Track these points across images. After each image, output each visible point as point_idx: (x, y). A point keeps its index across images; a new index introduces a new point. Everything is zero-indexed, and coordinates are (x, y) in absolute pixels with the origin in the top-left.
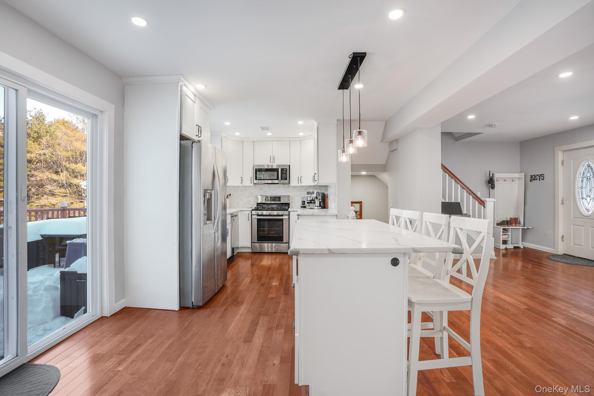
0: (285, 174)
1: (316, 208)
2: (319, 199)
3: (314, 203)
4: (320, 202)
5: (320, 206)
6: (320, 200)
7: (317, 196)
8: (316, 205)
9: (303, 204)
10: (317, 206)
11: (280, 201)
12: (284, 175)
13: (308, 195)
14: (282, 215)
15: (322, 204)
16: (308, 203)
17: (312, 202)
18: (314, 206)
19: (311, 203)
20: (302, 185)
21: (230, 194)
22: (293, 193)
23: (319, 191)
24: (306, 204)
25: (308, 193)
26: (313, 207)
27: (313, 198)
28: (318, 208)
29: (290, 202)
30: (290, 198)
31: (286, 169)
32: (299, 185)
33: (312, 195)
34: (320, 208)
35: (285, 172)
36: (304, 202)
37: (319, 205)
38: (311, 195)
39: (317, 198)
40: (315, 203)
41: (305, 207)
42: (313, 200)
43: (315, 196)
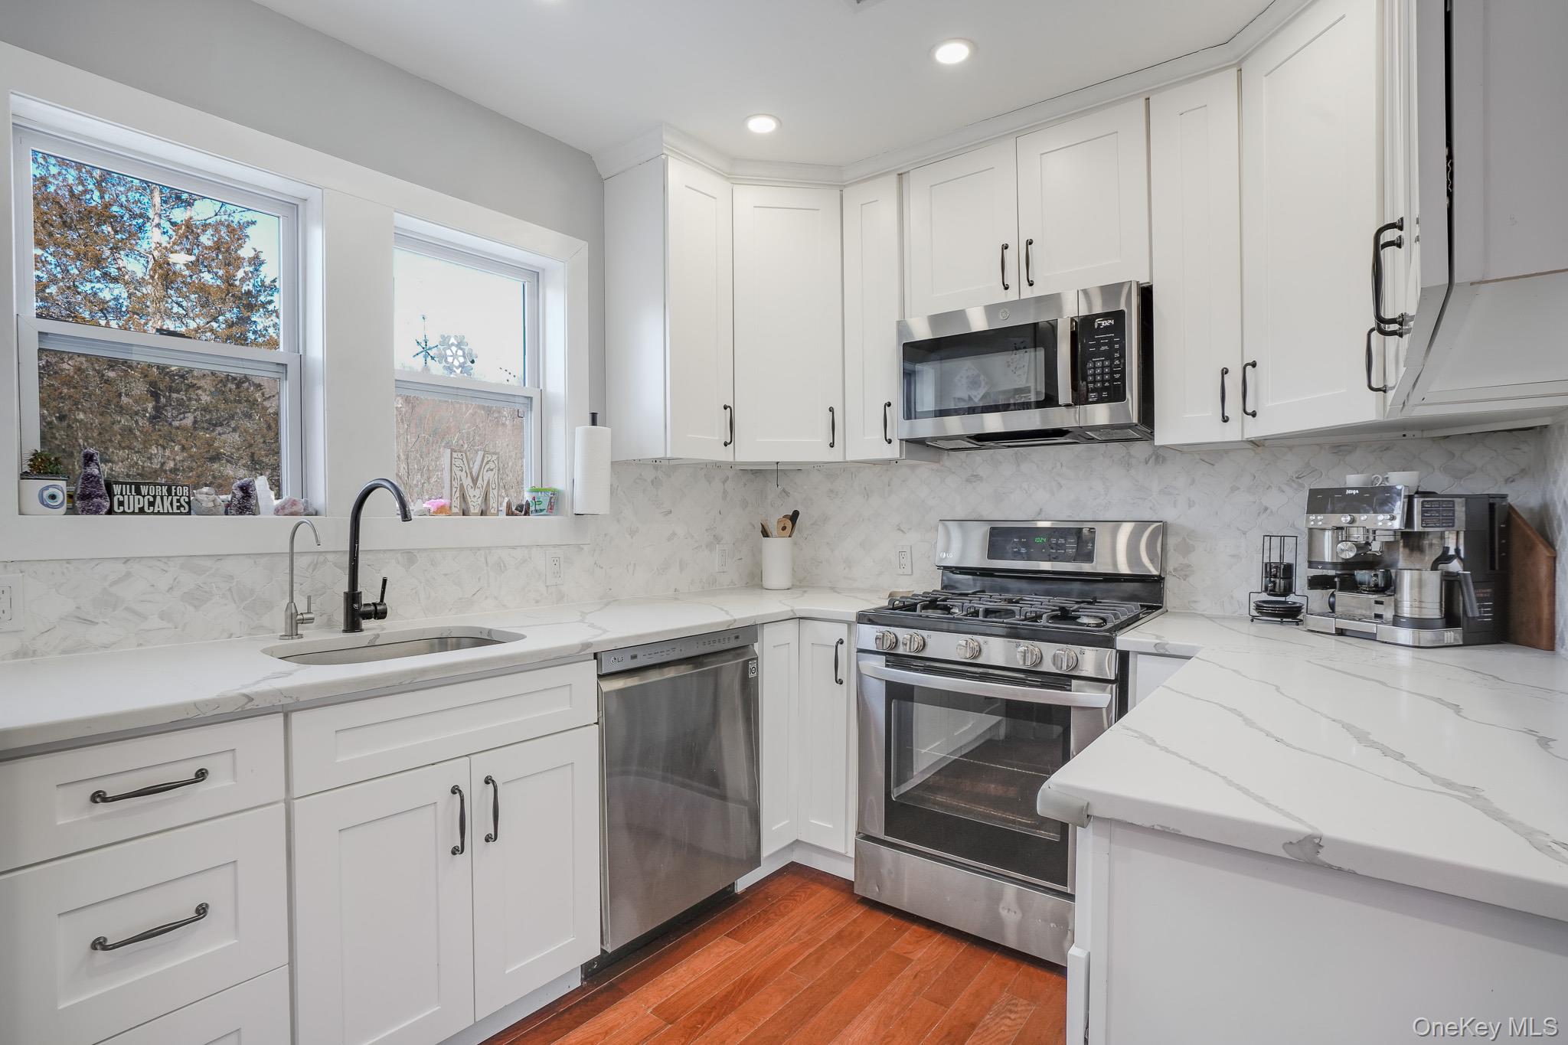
0: (1109, 356)
1: (1405, 635)
2: (1445, 558)
3: (1377, 589)
4: (1450, 584)
5: (1450, 618)
6: (1455, 566)
7: (1417, 527)
8: (1406, 611)
9: (1272, 592)
10: (1419, 624)
11: (1089, 557)
12: (1097, 366)
13: (1318, 520)
14: (1061, 681)
15: (1473, 604)
16: (1316, 583)
17: (1362, 575)
18: (1379, 609)
19: (1350, 585)
20: (1256, 429)
21: (796, 514)
22: (1191, 504)
23: (1441, 483)
24: (1301, 593)
25: (1320, 501)
26: (1371, 627)
27: (1376, 547)
28: (1427, 636)
29: (1170, 567)
30: (1172, 541)
31: (1119, 316)
32: (1231, 433)
33: (1362, 518)
34: (1451, 635)
35: (1111, 343)
36: (1288, 571)
37: (1433, 610)
38: (1345, 519)
39: (1410, 540)
40: (1388, 587)
41: (1291, 614)
42: (1365, 560)
43: (1397, 524)
